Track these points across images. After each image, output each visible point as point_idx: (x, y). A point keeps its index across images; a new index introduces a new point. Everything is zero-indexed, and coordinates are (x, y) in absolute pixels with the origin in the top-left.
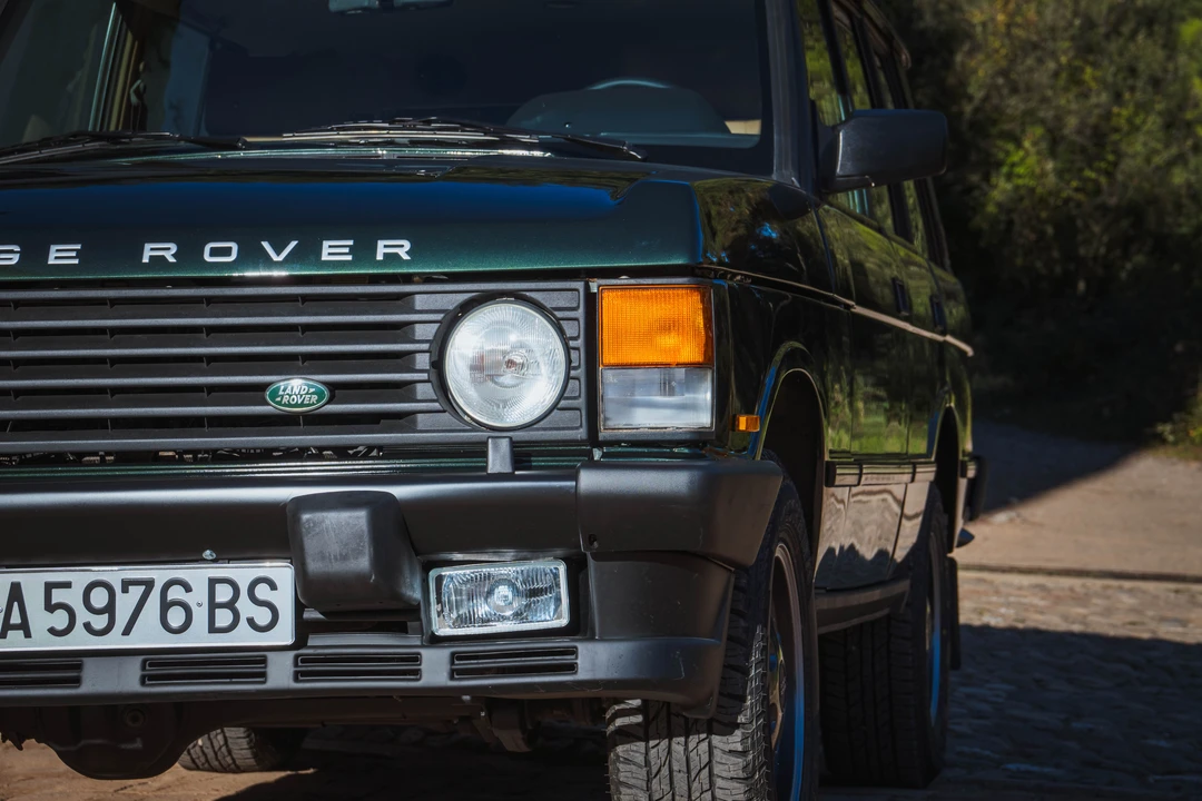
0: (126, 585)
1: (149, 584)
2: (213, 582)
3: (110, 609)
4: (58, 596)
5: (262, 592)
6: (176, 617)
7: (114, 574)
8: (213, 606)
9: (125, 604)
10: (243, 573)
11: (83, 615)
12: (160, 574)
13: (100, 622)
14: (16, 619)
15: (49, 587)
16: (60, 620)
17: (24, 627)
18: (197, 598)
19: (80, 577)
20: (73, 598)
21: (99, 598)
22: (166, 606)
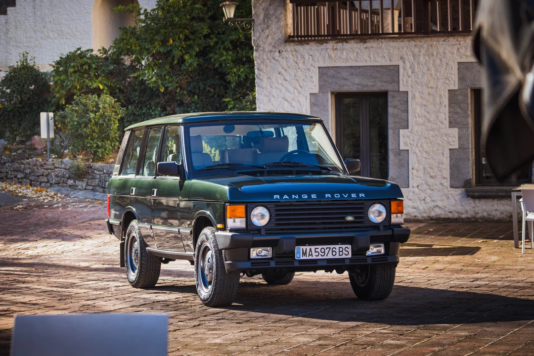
0: (327, 248)
1: (330, 248)
2: (339, 248)
3: (324, 252)
4: (317, 250)
5: (346, 249)
6: (334, 253)
7: (325, 247)
8: (339, 251)
9: (327, 251)
10: (344, 246)
11: (320, 253)
12: (332, 247)
13: (323, 254)
14: (310, 254)
15: (315, 249)
16: (317, 254)
17: (312, 255)
18: (337, 250)
19: (320, 247)
20: (319, 250)
21: (323, 250)
22: (333, 251)
